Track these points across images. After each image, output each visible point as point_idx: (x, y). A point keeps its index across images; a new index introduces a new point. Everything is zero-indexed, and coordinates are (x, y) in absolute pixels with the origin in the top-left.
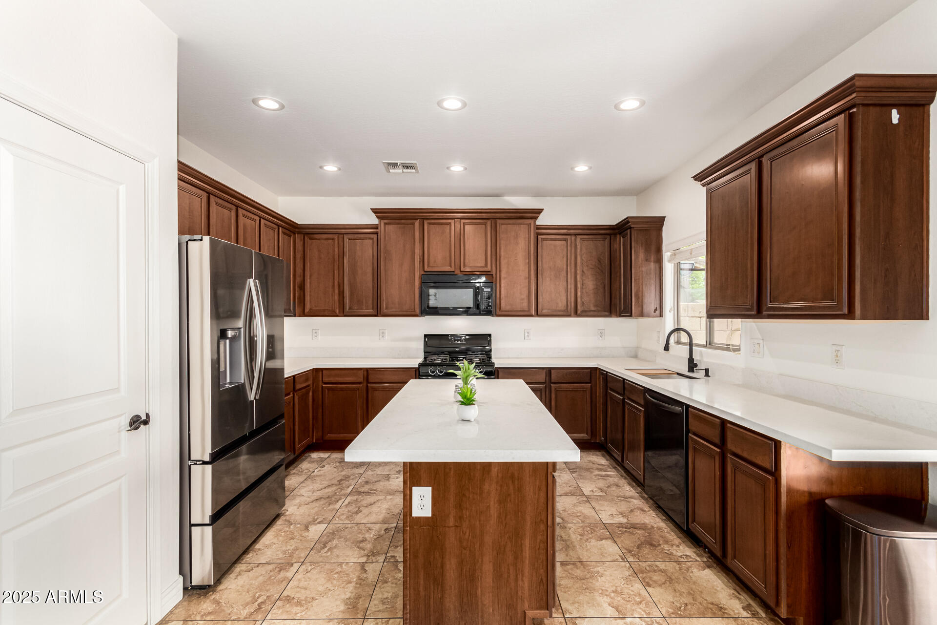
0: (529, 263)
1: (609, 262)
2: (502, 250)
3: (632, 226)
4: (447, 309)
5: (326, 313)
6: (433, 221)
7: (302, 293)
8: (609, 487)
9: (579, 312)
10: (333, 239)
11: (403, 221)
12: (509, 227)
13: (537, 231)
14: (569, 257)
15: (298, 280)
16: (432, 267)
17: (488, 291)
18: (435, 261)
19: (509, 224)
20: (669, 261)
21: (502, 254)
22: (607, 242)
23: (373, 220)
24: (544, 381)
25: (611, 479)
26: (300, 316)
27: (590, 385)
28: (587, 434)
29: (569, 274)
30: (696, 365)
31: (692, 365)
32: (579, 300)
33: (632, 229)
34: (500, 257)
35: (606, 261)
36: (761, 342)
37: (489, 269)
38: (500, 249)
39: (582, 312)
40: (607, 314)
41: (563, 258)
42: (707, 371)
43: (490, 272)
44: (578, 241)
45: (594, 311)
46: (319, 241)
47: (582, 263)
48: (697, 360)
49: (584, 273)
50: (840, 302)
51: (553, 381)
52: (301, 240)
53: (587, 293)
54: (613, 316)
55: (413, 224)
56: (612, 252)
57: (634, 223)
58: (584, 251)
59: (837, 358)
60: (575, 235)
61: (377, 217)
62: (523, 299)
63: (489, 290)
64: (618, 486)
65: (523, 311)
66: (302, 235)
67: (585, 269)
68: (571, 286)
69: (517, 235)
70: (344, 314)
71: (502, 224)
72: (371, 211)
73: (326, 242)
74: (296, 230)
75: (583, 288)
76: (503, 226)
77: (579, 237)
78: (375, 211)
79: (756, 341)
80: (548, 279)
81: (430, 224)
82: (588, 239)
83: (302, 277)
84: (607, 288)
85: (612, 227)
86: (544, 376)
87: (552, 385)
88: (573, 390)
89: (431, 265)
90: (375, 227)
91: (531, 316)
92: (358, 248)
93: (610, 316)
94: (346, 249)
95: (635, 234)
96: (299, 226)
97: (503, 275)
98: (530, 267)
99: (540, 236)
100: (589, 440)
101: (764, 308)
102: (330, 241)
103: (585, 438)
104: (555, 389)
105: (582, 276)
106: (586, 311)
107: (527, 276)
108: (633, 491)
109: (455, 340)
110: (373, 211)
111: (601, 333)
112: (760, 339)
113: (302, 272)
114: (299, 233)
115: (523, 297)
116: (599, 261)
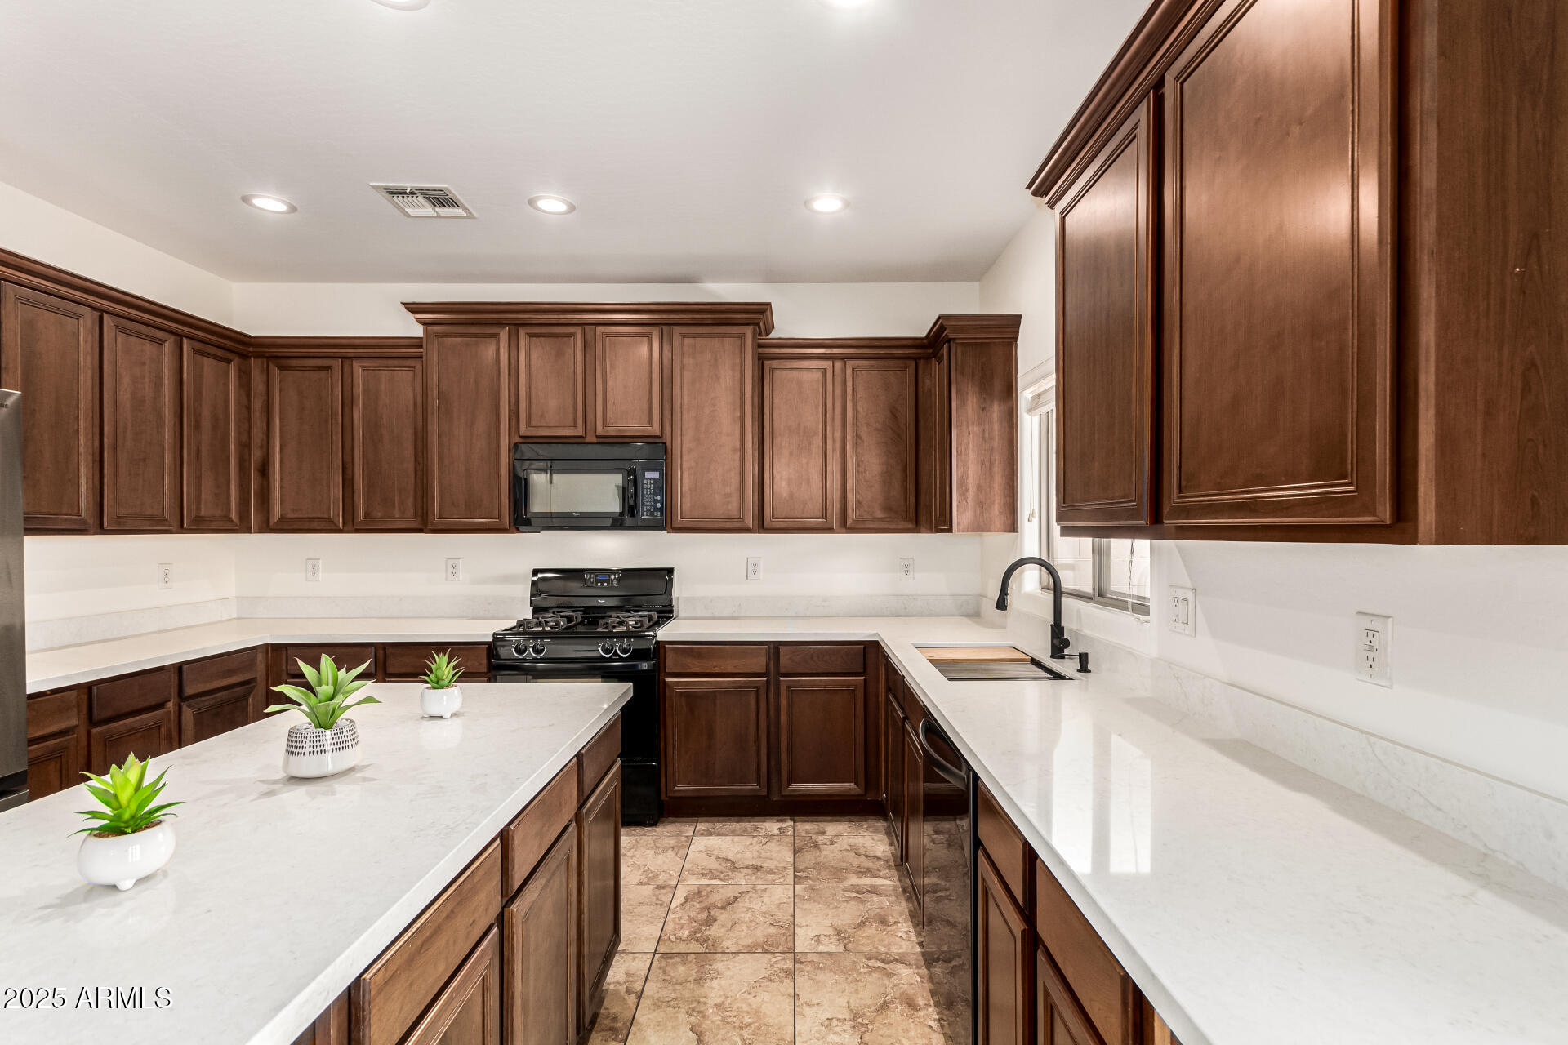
0: (742, 419)
1: (913, 417)
2: (685, 392)
3: (951, 336)
4: (569, 515)
5: (315, 525)
6: (537, 330)
7: (265, 483)
8: (862, 924)
9: (849, 522)
10: (328, 368)
11: (473, 330)
12: (700, 342)
13: (760, 351)
14: (829, 405)
15: (256, 455)
16: (537, 428)
17: (654, 479)
18: (542, 416)
19: (700, 335)
20: (1029, 411)
21: (686, 399)
22: (911, 370)
23: (411, 328)
24: (764, 671)
25: (875, 899)
26: (260, 532)
27: (862, 678)
28: (856, 783)
29: (829, 442)
30: (1067, 644)
31: (1059, 643)
32: (849, 496)
33: (952, 342)
34: (681, 407)
35: (907, 415)
36: (1190, 596)
37: (656, 430)
38: (681, 388)
39: (856, 521)
40: (910, 526)
41: (817, 408)
42: (1083, 659)
43: (657, 437)
44: (849, 371)
45: (881, 519)
46: (299, 374)
47: (855, 418)
48: (1071, 631)
49: (860, 438)
50: (1365, 483)
51: (782, 670)
52: (262, 371)
53: (867, 481)
54: (922, 529)
55: (496, 336)
56: (920, 394)
57: (955, 329)
58: (861, 393)
59: (1371, 655)
60: (843, 358)
61: (419, 321)
62: (728, 495)
63: (656, 475)
64: (883, 921)
65: (730, 519)
66: (265, 360)
67: (864, 431)
68: (834, 467)
69: (716, 360)
70: (352, 525)
71: (683, 336)
72: (403, 307)
73: (315, 375)
74: (251, 349)
75: (858, 471)
76: (686, 341)
77: (850, 363)
78: (413, 308)
79: (1181, 594)
80: (786, 452)
81: (530, 335)
82: (869, 368)
83: (265, 449)
84: (911, 471)
85: (918, 342)
86: (763, 660)
87: (781, 679)
88: (827, 691)
89: (534, 423)
90: (416, 343)
91: (747, 530)
92: (383, 387)
93: (916, 529)
94: (359, 389)
95: (959, 354)
96: (253, 340)
97: (687, 444)
98: (743, 427)
99: (767, 363)
100: (861, 795)
101: (1166, 510)
102: (323, 374)
103: (853, 793)
104: (788, 688)
105: (856, 445)
106: (864, 521)
107: (738, 444)
108: (914, 937)
109: (597, 581)
110: (407, 309)
111: (908, 566)
112: (1189, 589)
113: (265, 438)
114: (258, 356)
115: (728, 490)
116: (891, 412)
